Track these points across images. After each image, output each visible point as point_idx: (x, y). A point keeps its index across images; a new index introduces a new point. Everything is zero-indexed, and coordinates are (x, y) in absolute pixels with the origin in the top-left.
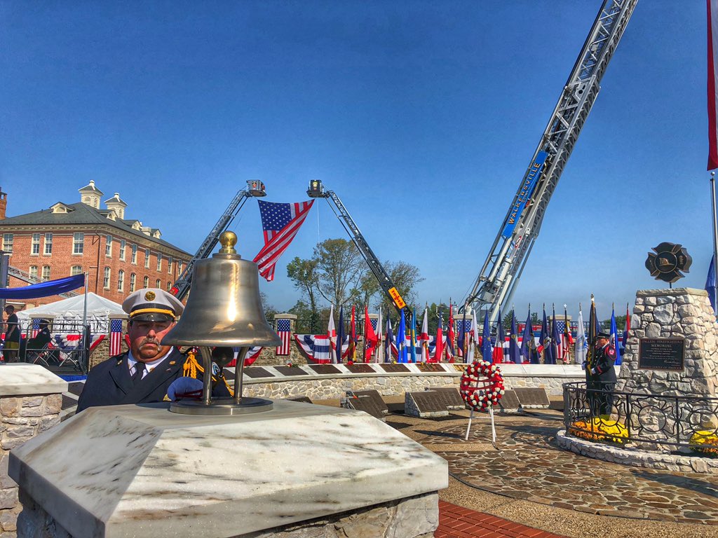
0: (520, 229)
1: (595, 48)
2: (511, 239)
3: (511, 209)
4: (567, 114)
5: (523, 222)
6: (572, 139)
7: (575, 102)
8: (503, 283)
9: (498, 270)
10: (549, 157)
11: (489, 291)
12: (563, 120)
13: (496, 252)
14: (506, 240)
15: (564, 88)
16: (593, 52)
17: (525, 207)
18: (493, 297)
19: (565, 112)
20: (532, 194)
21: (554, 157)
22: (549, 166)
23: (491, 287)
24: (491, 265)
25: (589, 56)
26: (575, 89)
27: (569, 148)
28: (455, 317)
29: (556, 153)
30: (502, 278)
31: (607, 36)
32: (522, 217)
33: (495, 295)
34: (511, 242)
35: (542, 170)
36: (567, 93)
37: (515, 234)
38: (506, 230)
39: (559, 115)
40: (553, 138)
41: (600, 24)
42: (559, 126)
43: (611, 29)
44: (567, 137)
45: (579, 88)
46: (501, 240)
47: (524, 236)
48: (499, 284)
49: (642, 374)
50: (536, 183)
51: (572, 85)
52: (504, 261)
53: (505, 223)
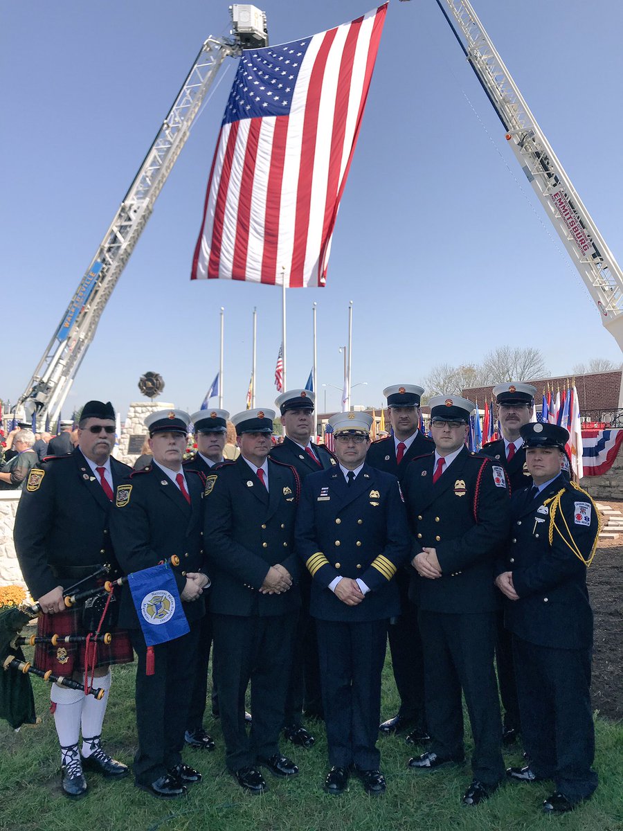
0: (75, 333)
1: (149, 174)
2: (66, 342)
3: (67, 312)
4: (123, 229)
5: (79, 326)
6: (128, 254)
7: (129, 219)
8: (56, 384)
9: (53, 372)
10: (103, 269)
11: (43, 392)
12: (119, 235)
13: (51, 354)
14: (61, 343)
15: (120, 205)
16: (147, 177)
17: (80, 313)
18: (47, 397)
19: (121, 227)
20: (87, 300)
21: (108, 269)
22: (103, 277)
23: (45, 388)
24: (45, 365)
25: (144, 179)
26: (130, 208)
27: (124, 262)
28: (5, 416)
29: (110, 264)
30: (55, 379)
31: (160, 165)
32: (77, 321)
33: (49, 395)
34: (67, 344)
35: (97, 279)
36: (123, 209)
37: (70, 338)
38: (62, 333)
39: (116, 229)
40: (109, 250)
41: (154, 153)
42: (115, 239)
43: (163, 158)
44: (121, 251)
45: (134, 208)
46: (57, 342)
47: (79, 340)
48: (52, 385)
49: (128, 458)
50: (91, 291)
51: (128, 202)
52: (58, 363)
53: (60, 326)
